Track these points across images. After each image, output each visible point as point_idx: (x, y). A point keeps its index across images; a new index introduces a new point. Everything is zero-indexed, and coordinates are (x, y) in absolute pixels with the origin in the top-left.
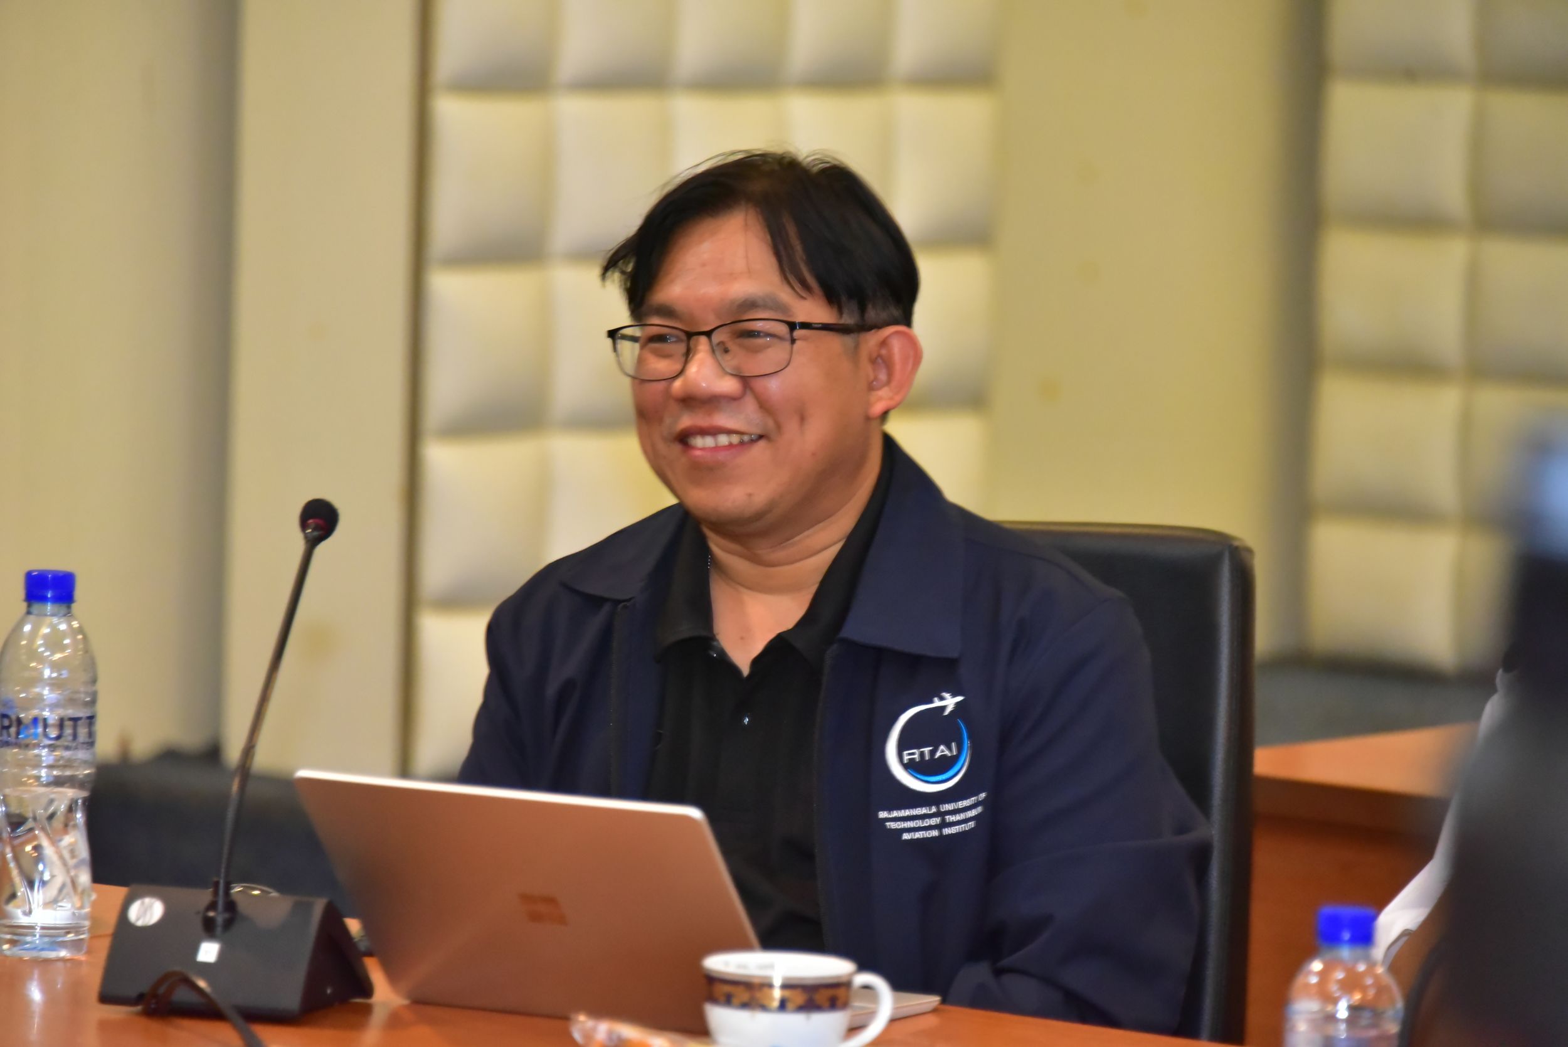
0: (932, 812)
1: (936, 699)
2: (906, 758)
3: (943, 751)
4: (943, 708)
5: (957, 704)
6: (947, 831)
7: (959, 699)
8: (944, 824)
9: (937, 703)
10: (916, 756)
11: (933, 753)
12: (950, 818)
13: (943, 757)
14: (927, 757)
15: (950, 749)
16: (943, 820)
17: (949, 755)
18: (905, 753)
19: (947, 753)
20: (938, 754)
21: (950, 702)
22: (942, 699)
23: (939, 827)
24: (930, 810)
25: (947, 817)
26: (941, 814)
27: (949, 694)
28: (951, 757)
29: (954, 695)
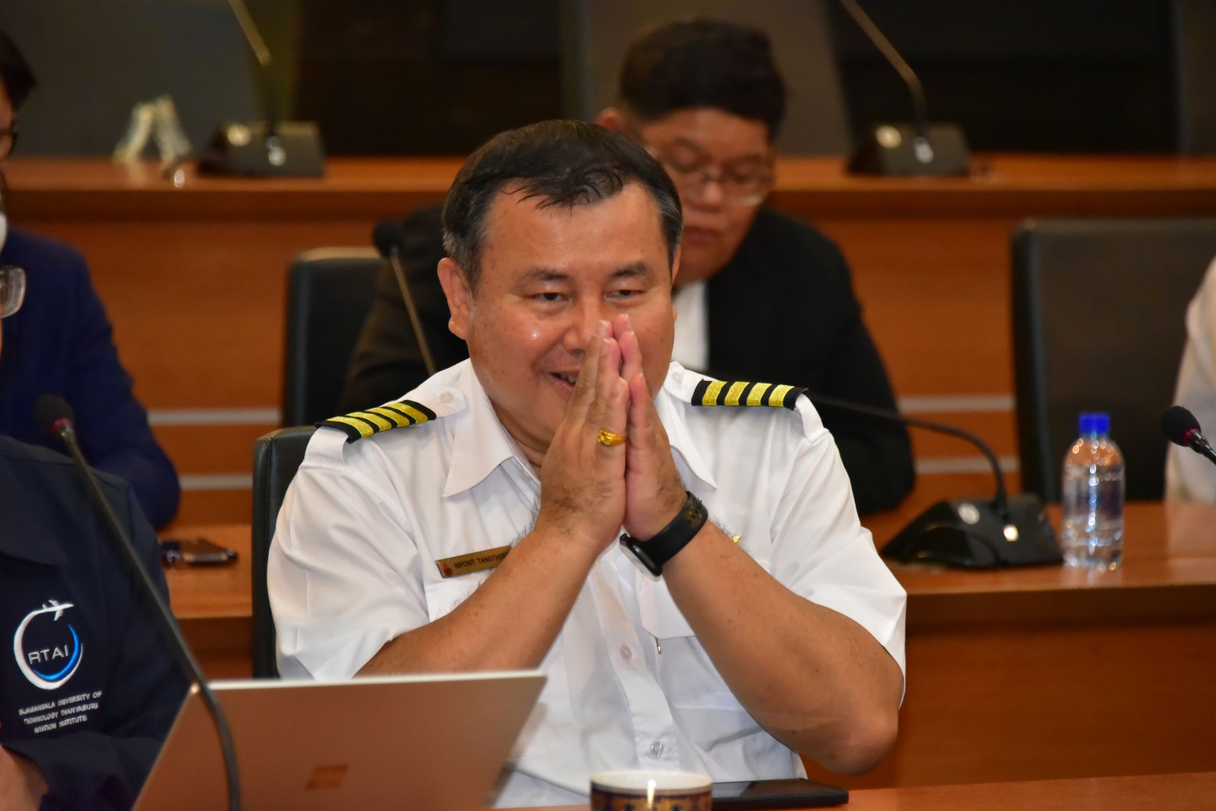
0: (51, 707)
1: (44, 606)
2: (31, 659)
3: (57, 653)
4: (54, 613)
5: (65, 611)
6: (63, 724)
7: (68, 606)
8: (61, 718)
9: (45, 610)
10: (38, 657)
11: (50, 654)
12: (65, 712)
13: (58, 657)
14: (46, 659)
15: (63, 651)
16: (60, 714)
17: (62, 656)
18: (30, 654)
19: (60, 654)
20: (54, 655)
21: (58, 608)
22: (50, 605)
23: (57, 720)
24: (51, 705)
25: (62, 711)
26: (58, 709)
27: (56, 602)
28: (63, 658)
29: (61, 602)
